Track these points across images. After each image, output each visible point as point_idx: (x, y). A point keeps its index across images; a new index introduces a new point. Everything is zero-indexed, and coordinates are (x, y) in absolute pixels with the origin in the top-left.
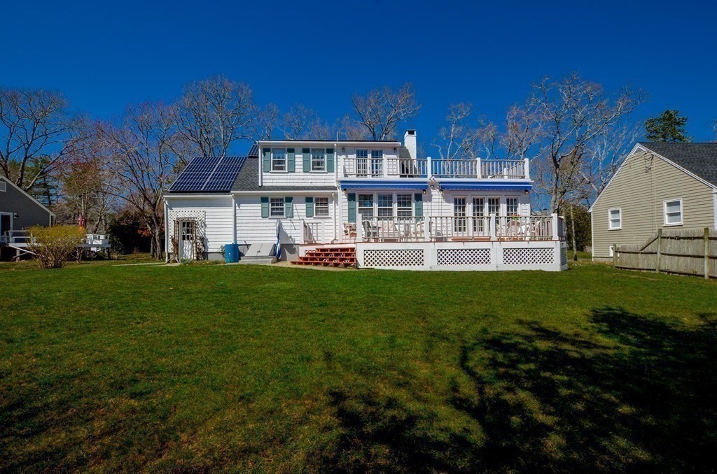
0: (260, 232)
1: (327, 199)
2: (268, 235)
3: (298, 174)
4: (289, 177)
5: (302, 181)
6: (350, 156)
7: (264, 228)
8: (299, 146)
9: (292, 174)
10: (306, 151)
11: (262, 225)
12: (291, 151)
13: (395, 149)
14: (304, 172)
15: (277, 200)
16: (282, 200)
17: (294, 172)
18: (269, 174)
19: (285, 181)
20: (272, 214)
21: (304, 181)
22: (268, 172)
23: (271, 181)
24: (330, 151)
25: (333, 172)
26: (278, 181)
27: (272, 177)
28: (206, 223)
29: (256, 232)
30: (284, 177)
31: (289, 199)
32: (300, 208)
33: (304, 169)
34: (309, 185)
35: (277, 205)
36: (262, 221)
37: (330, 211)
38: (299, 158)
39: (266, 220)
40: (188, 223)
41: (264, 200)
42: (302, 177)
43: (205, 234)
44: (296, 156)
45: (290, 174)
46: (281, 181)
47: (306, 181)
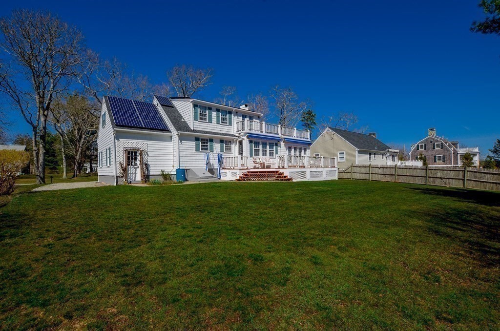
0: (195, 160)
1: (230, 142)
2: (200, 163)
3: (214, 124)
4: (209, 126)
5: (215, 129)
6: (239, 117)
7: (197, 158)
8: (215, 106)
9: (211, 124)
10: (218, 110)
11: (196, 156)
12: (210, 109)
13: (259, 117)
14: (217, 123)
15: (204, 140)
16: (207, 140)
17: (211, 123)
18: (197, 122)
19: (207, 128)
20: (202, 149)
21: (217, 129)
22: (197, 120)
23: (199, 127)
24: (230, 113)
25: (231, 125)
26: (203, 127)
27: (199, 124)
28: (148, 153)
29: (192, 160)
30: (206, 125)
31: (211, 140)
32: (217, 146)
33: (217, 121)
34: (219, 132)
35: (204, 143)
36: (196, 154)
37: (232, 149)
38: (214, 114)
39: (198, 153)
40: (132, 152)
41: (197, 139)
42: (216, 127)
43: (147, 161)
44: (213, 113)
45: (209, 123)
46: (204, 127)
47: (218, 129)
